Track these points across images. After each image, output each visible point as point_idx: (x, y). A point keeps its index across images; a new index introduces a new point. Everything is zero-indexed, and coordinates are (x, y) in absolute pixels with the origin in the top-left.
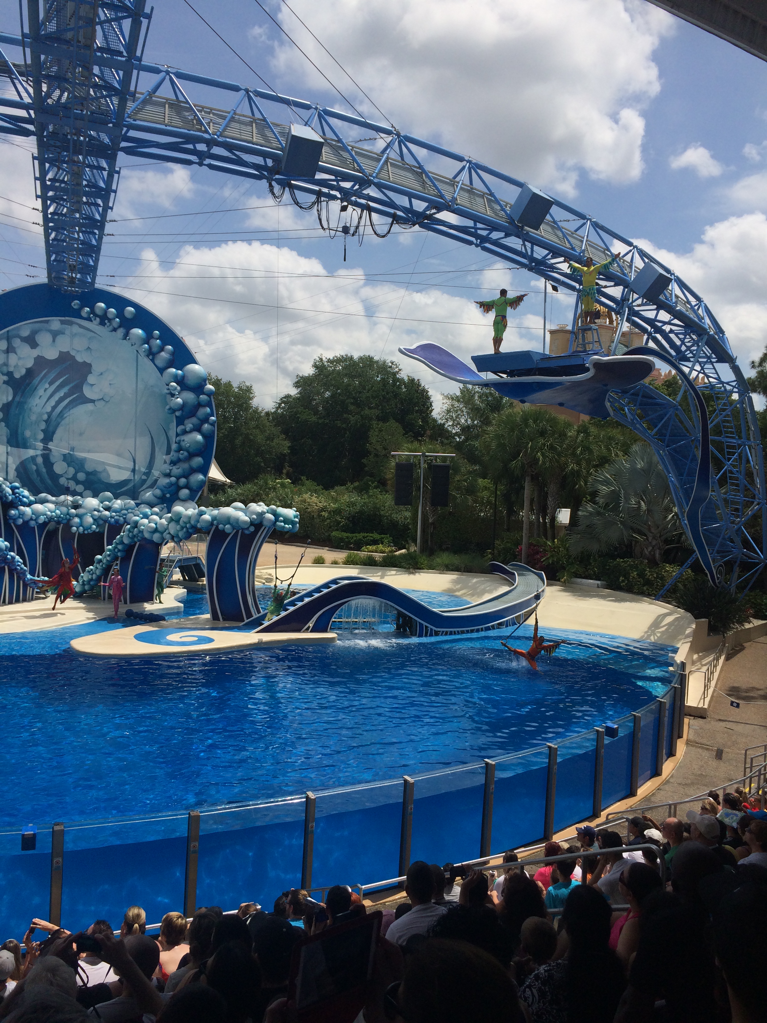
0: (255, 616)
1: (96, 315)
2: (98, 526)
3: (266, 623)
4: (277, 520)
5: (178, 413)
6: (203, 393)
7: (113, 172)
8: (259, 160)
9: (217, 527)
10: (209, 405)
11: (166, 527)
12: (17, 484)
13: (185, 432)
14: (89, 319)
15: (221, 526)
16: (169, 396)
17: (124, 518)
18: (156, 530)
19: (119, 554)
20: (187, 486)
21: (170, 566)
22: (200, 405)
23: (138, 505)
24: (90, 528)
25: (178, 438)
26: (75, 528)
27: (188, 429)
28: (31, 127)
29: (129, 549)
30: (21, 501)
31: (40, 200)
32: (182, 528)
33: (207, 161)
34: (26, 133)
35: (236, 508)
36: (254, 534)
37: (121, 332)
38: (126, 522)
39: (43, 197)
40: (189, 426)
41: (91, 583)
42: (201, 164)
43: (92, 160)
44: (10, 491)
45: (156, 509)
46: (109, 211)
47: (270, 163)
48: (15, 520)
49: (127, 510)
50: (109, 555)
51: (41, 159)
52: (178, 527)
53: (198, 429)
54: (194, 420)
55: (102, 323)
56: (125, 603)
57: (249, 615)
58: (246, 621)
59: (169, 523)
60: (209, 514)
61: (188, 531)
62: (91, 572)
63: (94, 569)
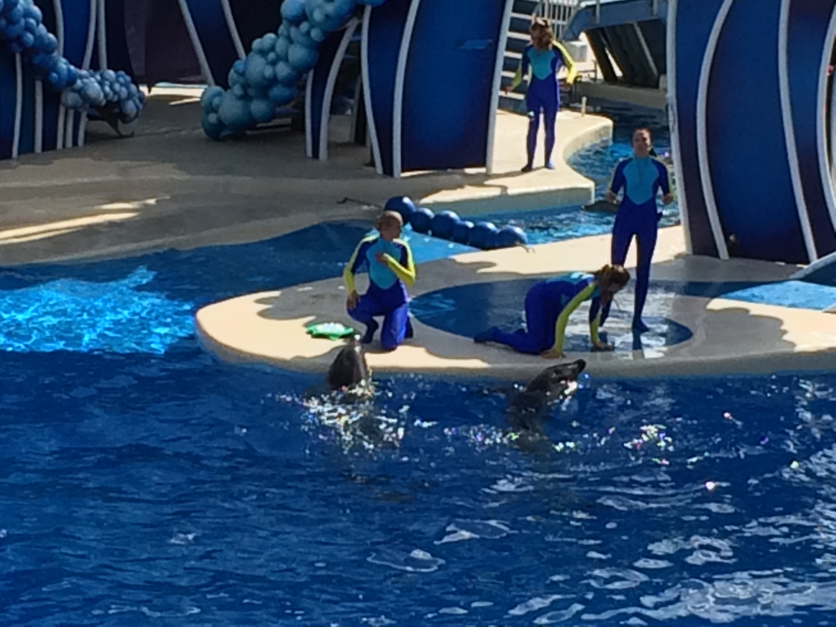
41: (273, 93)
57: (827, 239)
58: (816, 262)
62: (272, 56)
63: (281, 44)
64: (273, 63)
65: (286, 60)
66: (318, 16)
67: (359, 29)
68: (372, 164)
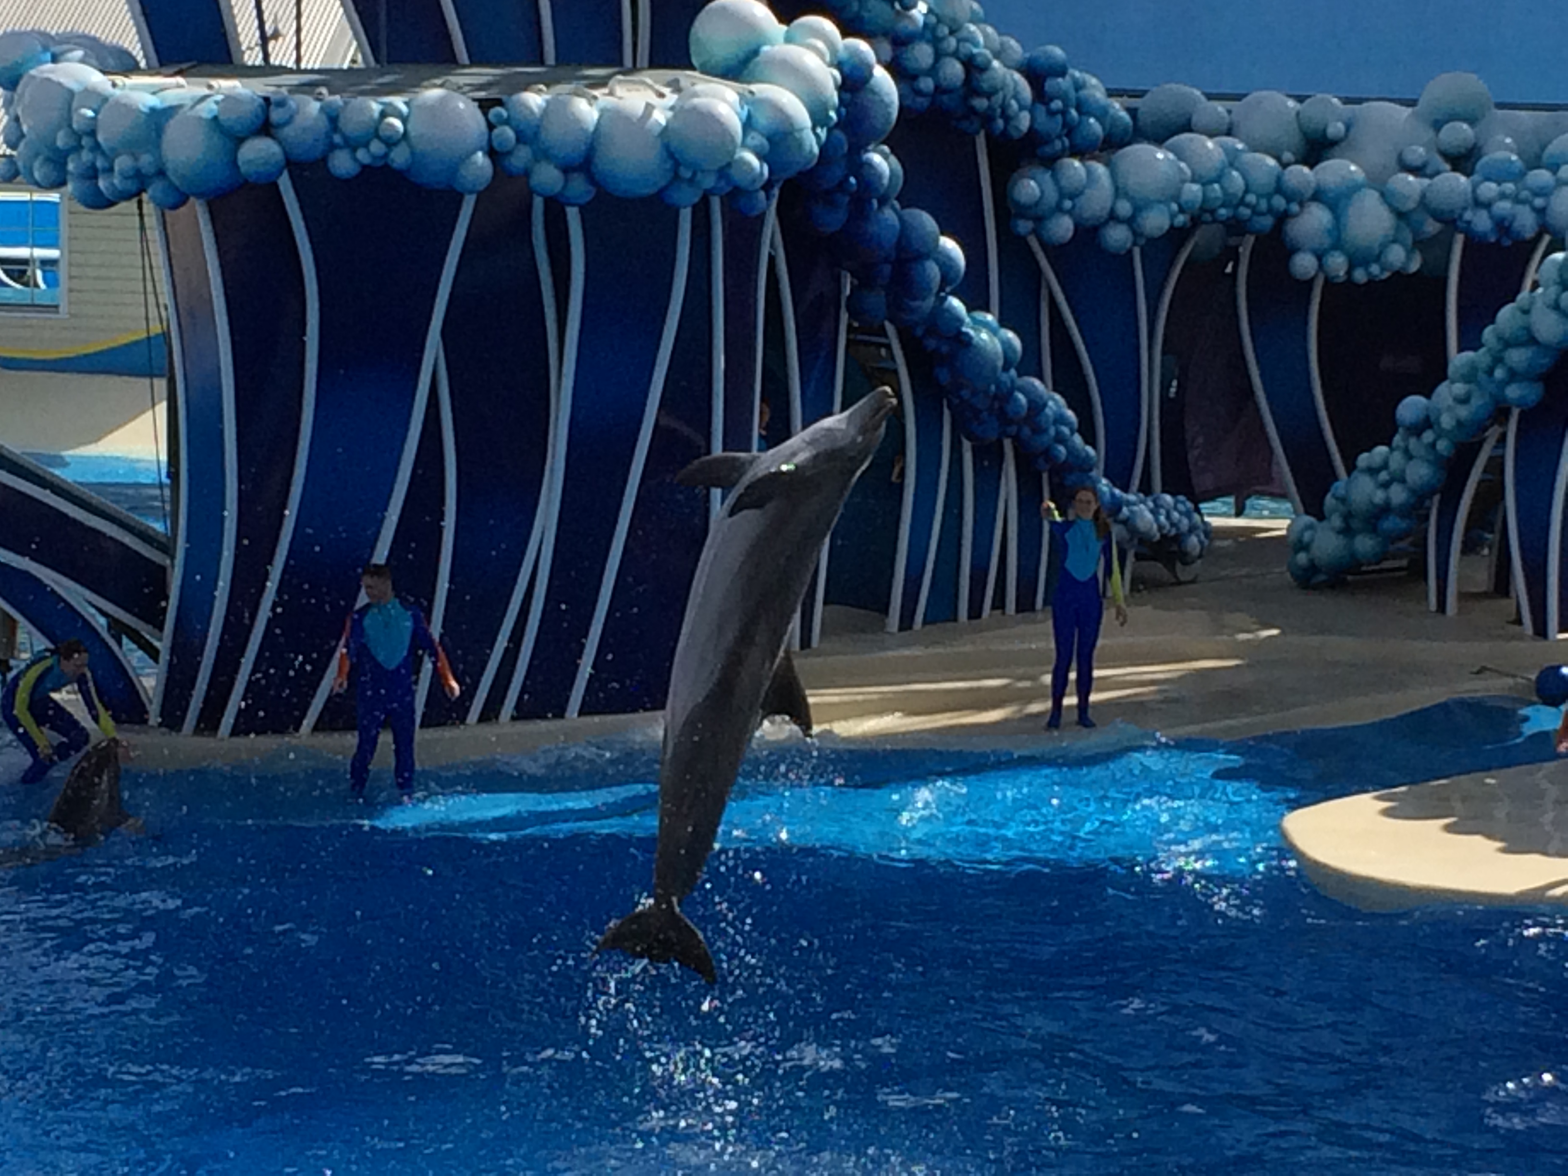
2: (1416, 246)
24: (1380, 255)
26: (1307, 259)
38: (1548, 232)
41: (1385, 525)
48: (1042, 221)
62: (1383, 476)
63: (1396, 460)
64: (1386, 485)
65: (1403, 481)
66: (1447, 421)
67: (1502, 440)
68: (1519, 621)
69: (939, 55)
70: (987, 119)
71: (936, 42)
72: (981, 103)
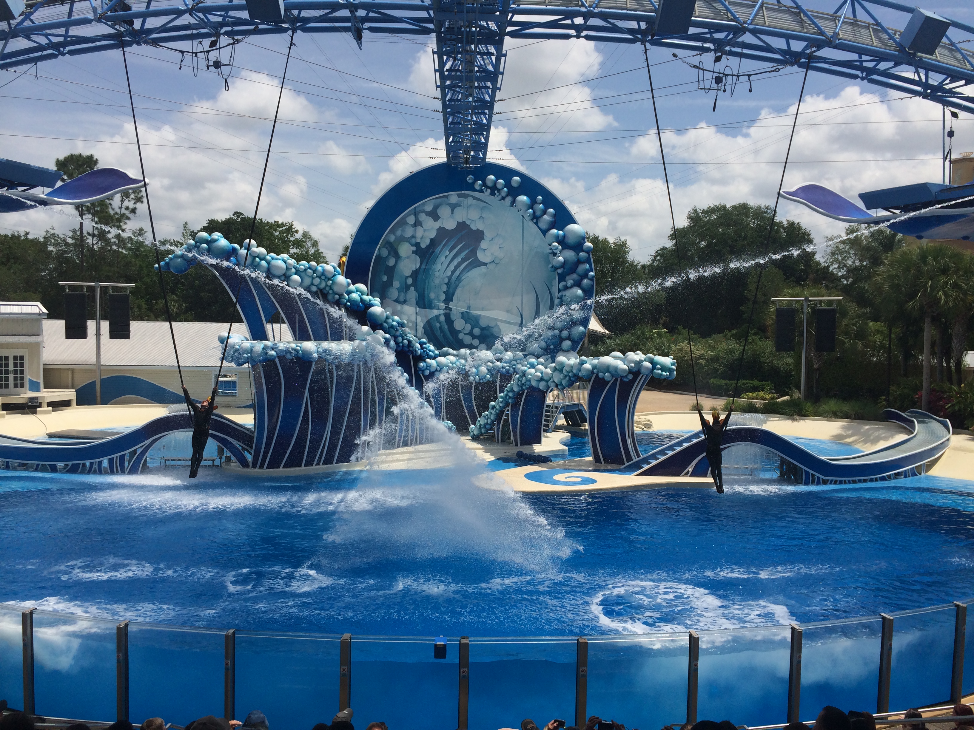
0: (635, 459)
1: (487, 187)
2: (492, 375)
3: (646, 467)
4: (654, 367)
5: (560, 271)
6: (583, 251)
7: (500, 55)
8: (633, 25)
9: (597, 375)
10: (588, 261)
11: (550, 376)
12: (424, 340)
13: (566, 288)
14: (481, 191)
15: (601, 375)
16: (551, 255)
17: (514, 369)
18: (542, 379)
19: (510, 401)
20: (569, 338)
21: (556, 412)
22: (579, 262)
23: (525, 356)
24: (485, 377)
25: (560, 294)
26: (472, 378)
27: (569, 285)
28: (431, 26)
29: (518, 396)
30: (427, 354)
31: (439, 89)
32: (565, 377)
33: (584, 33)
34: (427, 32)
35: (615, 357)
36: (632, 382)
37: (509, 199)
38: (515, 371)
39: (442, 87)
40: (570, 282)
41: (487, 427)
42: (578, 37)
43: (482, 48)
44: (419, 347)
45: (541, 360)
46: (498, 91)
47: (643, 25)
48: (423, 371)
49: (516, 361)
50: (501, 402)
51: (439, 53)
52: (562, 376)
53: (578, 284)
54: (575, 276)
55: (493, 194)
56: (516, 445)
57: (629, 458)
58: (627, 464)
59: (554, 372)
60: (589, 363)
61: (570, 379)
63: (489, 414)
65: (490, 418)
66: (498, 407)
67: (508, 410)
68: (512, 443)
69: (403, 339)
70: (412, 353)
71: (403, 337)
72: (411, 349)
